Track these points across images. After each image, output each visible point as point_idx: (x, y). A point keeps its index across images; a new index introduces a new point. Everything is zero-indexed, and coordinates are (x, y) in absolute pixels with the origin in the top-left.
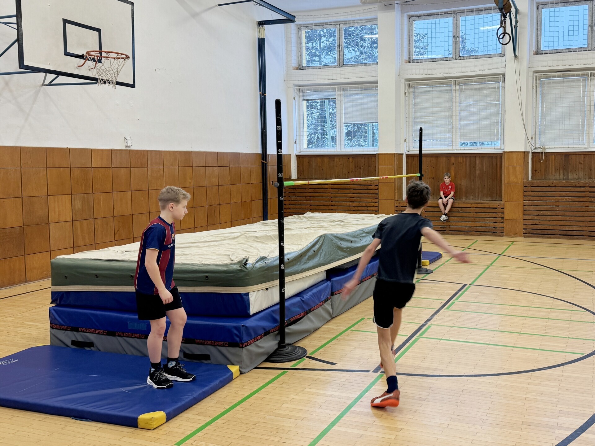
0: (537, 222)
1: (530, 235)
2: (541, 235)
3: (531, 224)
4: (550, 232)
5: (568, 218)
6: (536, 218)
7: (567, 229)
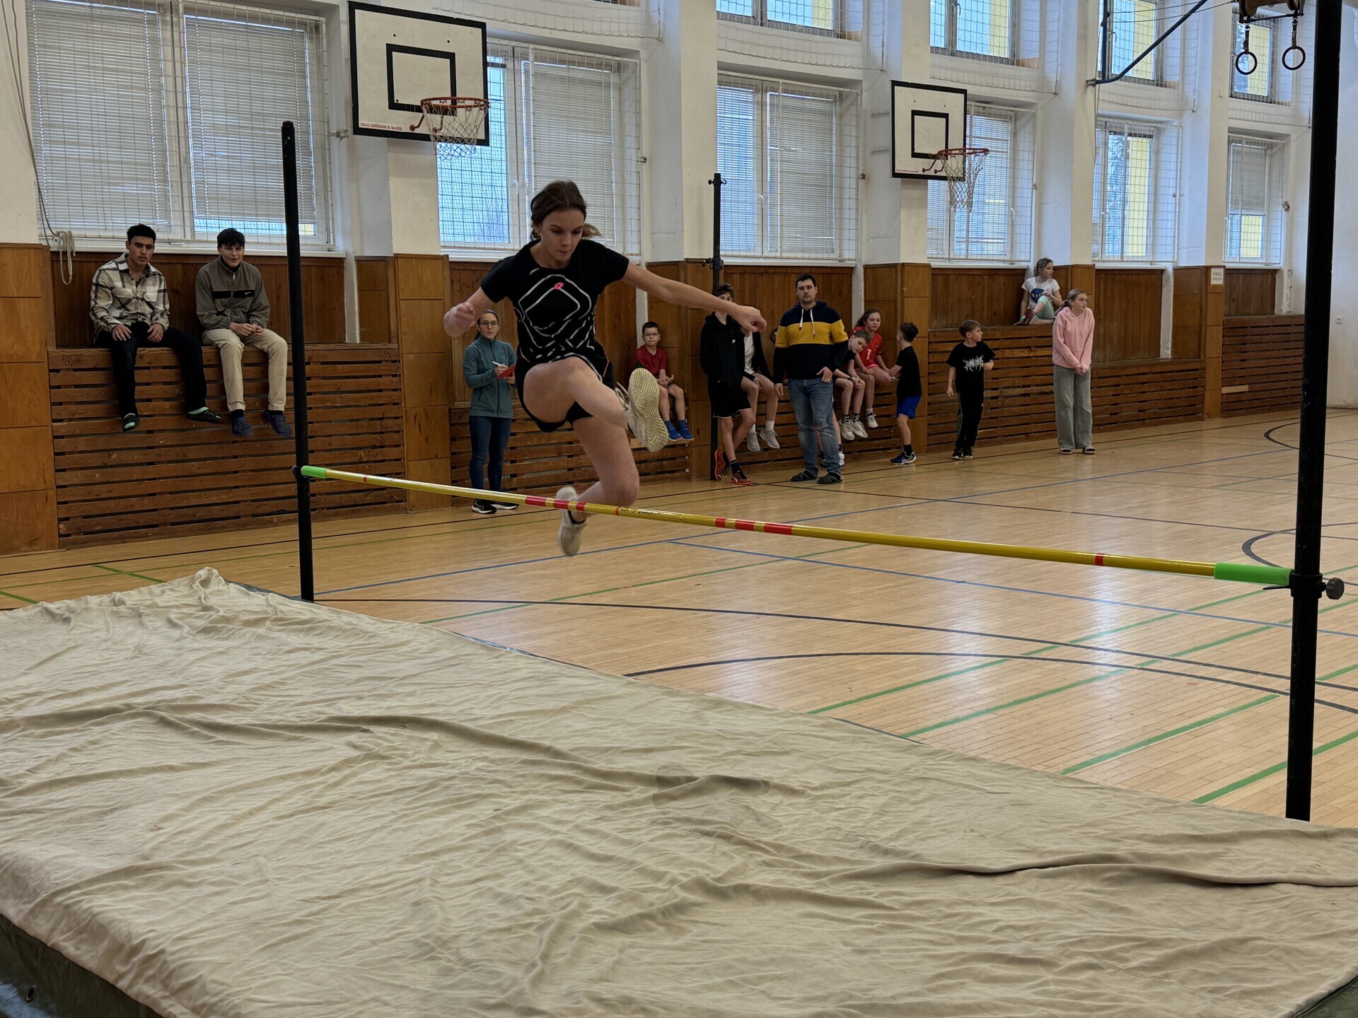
0: (103, 491)
1: (83, 537)
2: (116, 534)
3: (82, 501)
4: (143, 519)
5: (194, 467)
6: (98, 476)
7: (194, 502)
